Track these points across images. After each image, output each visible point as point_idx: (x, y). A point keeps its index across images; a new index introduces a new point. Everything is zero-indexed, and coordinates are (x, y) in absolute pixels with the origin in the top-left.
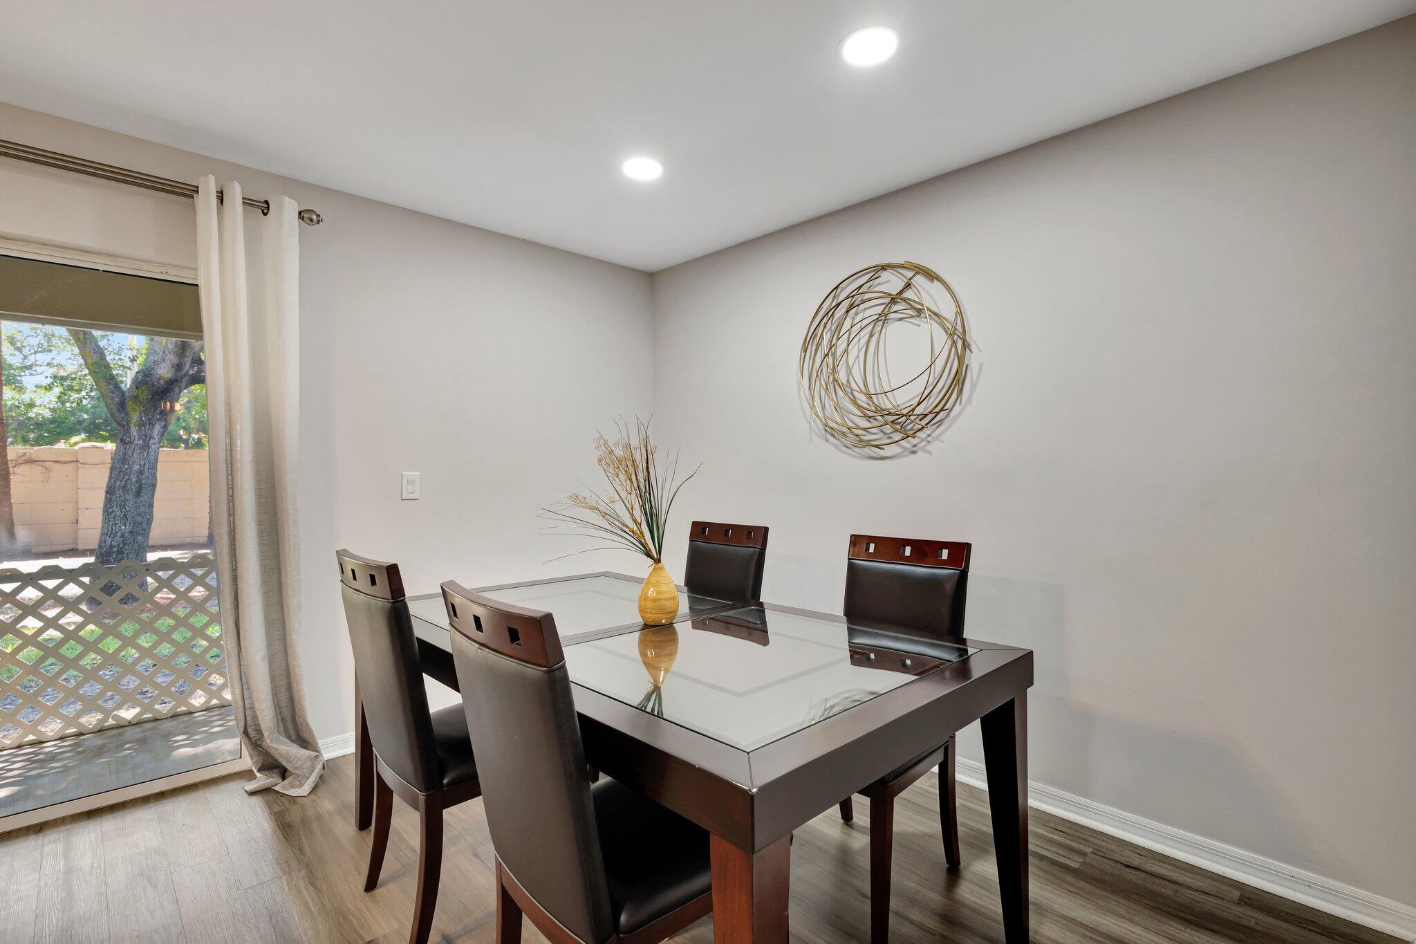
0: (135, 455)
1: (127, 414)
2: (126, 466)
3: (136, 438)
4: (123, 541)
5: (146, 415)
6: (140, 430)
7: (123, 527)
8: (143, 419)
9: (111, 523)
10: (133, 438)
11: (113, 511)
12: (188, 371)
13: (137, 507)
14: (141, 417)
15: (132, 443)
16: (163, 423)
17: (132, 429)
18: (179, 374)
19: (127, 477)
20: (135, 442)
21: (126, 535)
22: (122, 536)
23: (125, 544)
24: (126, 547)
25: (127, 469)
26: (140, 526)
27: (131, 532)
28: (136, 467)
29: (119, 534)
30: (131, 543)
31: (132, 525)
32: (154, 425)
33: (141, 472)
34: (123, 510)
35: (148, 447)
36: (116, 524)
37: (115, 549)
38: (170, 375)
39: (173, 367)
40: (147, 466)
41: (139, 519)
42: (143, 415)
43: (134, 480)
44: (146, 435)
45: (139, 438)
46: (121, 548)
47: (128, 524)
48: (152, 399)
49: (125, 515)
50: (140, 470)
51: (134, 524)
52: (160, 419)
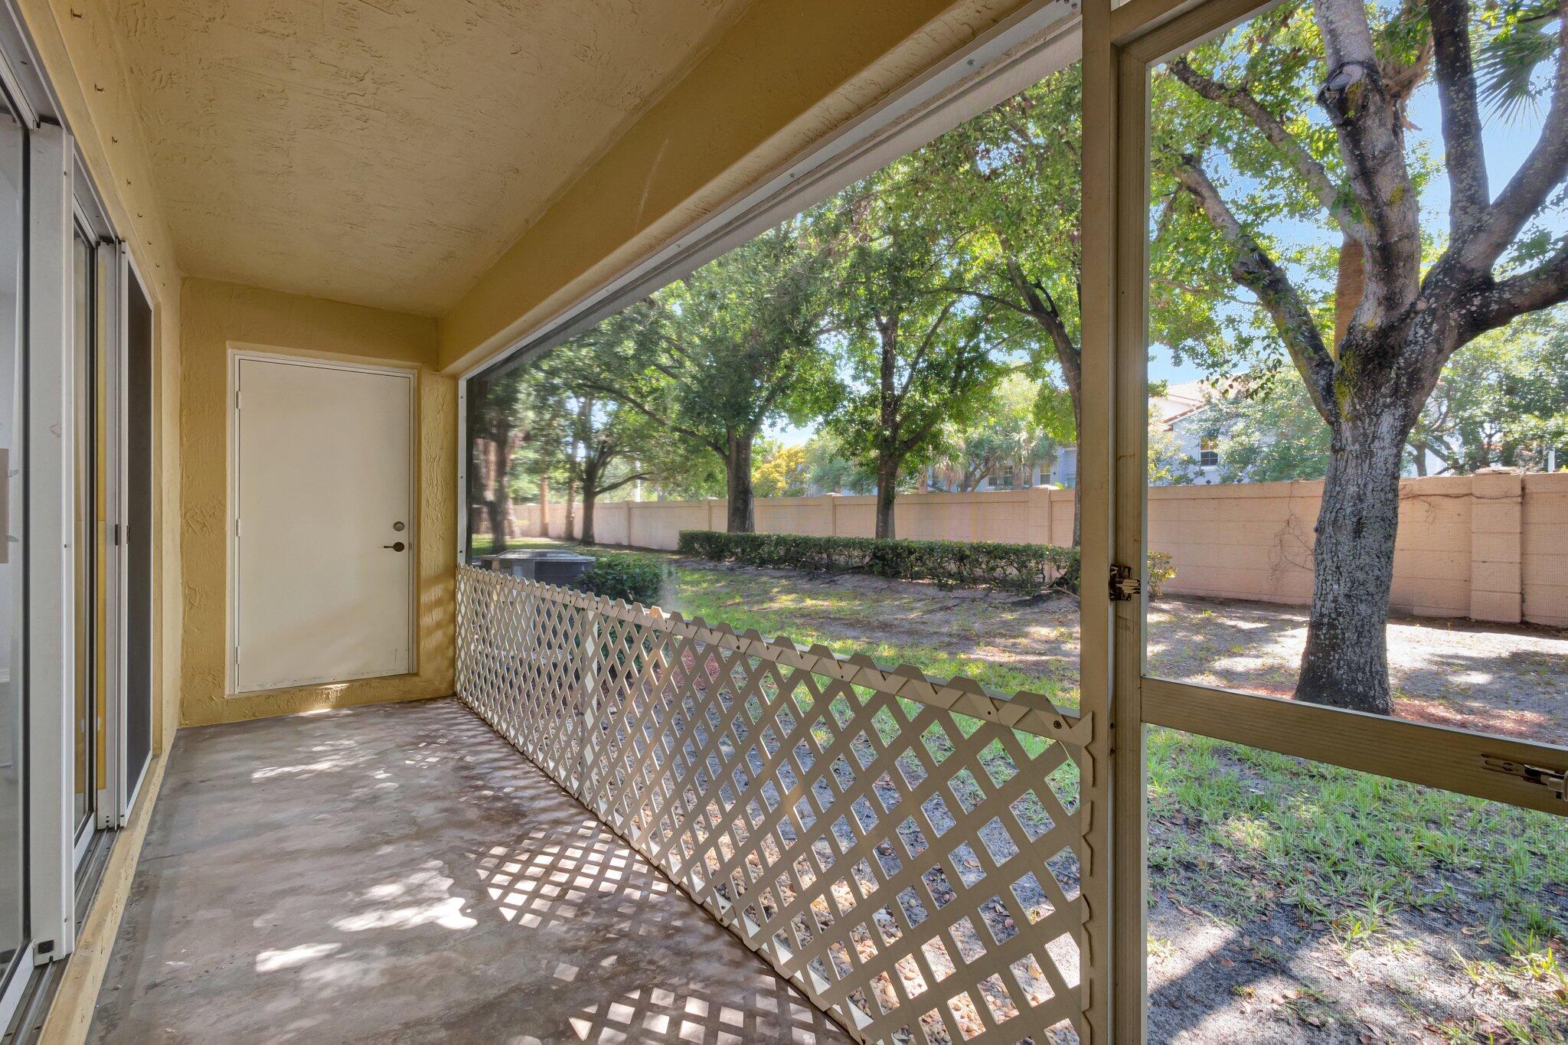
0: (1350, 471)
1: (1335, 404)
2: (1338, 489)
3: (1350, 439)
4: (1336, 609)
5: (1362, 399)
6: (1355, 427)
7: (1336, 587)
8: (1358, 407)
9: (1321, 578)
10: (1344, 441)
11: (1323, 560)
12: (1413, 305)
13: (1356, 556)
14: (1354, 405)
15: (1344, 450)
16: (1401, 411)
17: (1343, 427)
18: (1396, 314)
19: (1338, 506)
20: (1348, 448)
21: (1340, 599)
22: (1335, 601)
23: (1339, 614)
24: (1341, 619)
25: (1338, 492)
26: (1361, 587)
27: (1348, 596)
28: (1352, 489)
29: (1330, 597)
30: (1347, 613)
31: (1349, 585)
32: (1378, 416)
33: (1360, 498)
34: (1335, 559)
35: (1371, 454)
36: (1326, 581)
37: (1326, 620)
38: (1378, 321)
39: (1380, 304)
40: (1370, 487)
41: (1360, 575)
42: (1356, 400)
43: (1349, 510)
44: (1365, 435)
45: (1355, 441)
46: (1334, 619)
47: (1341, 583)
48: (1363, 370)
49: (1338, 568)
50: (1359, 496)
51: (1353, 583)
52: (1393, 404)
